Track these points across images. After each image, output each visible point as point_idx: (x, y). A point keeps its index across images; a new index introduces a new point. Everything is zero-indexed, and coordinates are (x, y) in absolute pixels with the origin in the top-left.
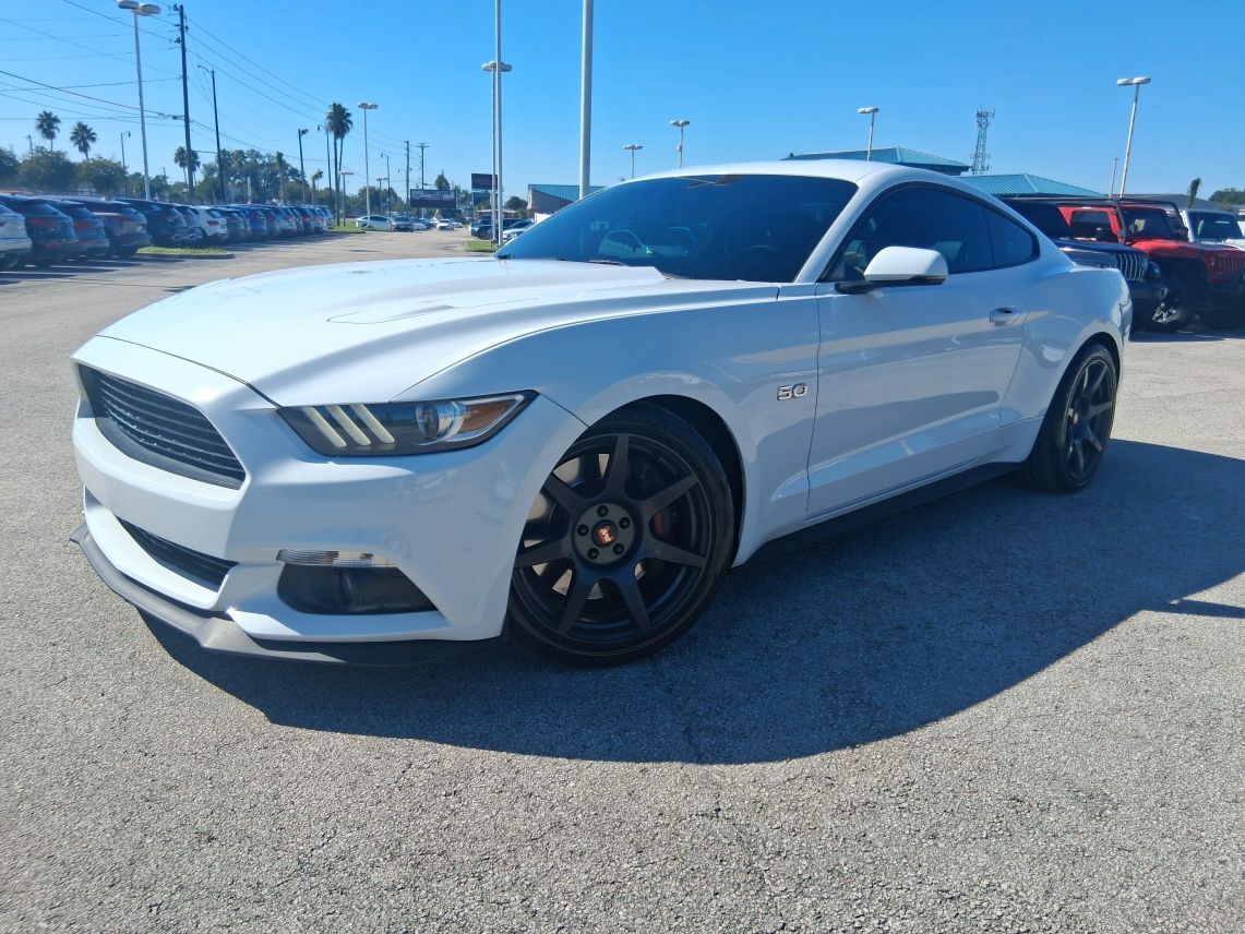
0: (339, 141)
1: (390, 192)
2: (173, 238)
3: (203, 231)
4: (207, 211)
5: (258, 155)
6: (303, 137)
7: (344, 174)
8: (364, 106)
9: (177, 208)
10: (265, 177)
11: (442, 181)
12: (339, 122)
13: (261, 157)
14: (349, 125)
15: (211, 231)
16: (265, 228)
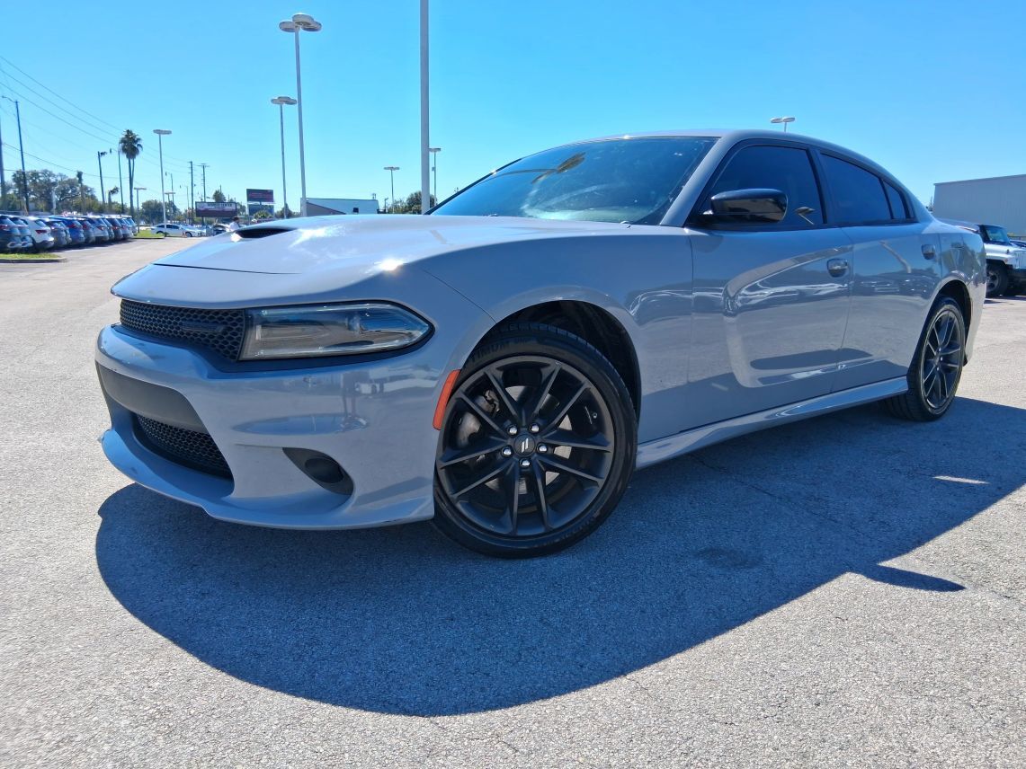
0: (131, 161)
1: (171, 205)
2: (9, 245)
3: (33, 241)
4: (36, 221)
5: (51, 174)
6: (102, 158)
7: (138, 189)
8: (159, 132)
9: (11, 219)
10: (57, 193)
11: (218, 196)
12: (130, 146)
13: (54, 176)
14: (139, 148)
15: (39, 239)
16: (82, 236)
